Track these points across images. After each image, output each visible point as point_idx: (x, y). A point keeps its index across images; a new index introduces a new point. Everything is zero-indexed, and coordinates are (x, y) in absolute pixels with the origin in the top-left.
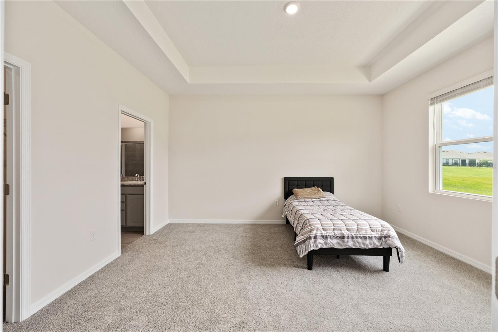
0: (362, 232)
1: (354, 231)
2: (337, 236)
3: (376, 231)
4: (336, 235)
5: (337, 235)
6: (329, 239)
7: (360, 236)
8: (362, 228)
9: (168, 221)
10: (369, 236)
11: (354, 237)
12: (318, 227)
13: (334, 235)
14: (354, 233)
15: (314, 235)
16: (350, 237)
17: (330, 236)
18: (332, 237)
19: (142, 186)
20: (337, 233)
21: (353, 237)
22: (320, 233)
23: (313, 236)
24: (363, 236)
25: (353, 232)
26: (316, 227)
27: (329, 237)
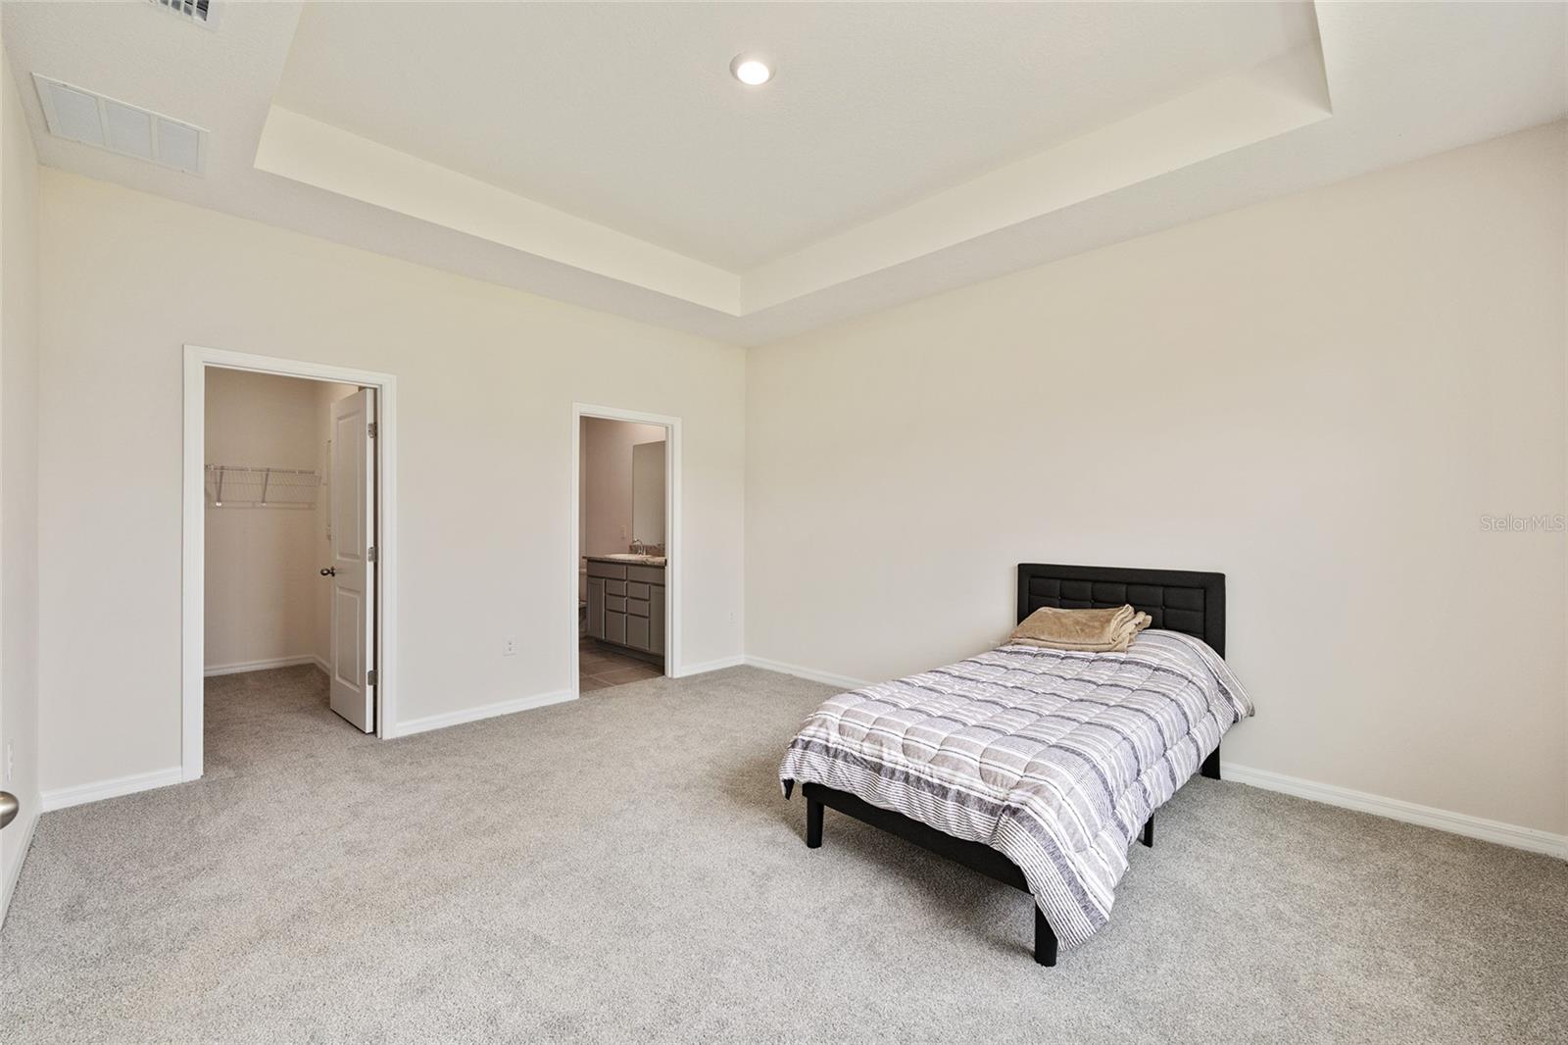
0: (942, 769)
1: (919, 758)
2: (865, 760)
3: (995, 780)
4: (863, 756)
5: (866, 757)
6: (840, 762)
7: (930, 779)
8: (947, 757)
9: (741, 659)
10: (962, 789)
11: (911, 779)
12: (829, 718)
13: (857, 754)
14: (916, 766)
15: (807, 739)
16: (897, 774)
17: (847, 754)
18: (850, 759)
19: (662, 567)
20: (868, 750)
21: (907, 778)
22: (825, 736)
23: (803, 740)
24: (940, 785)
25: (916, 761)
26: (824, 717)
27: (843, 754)
